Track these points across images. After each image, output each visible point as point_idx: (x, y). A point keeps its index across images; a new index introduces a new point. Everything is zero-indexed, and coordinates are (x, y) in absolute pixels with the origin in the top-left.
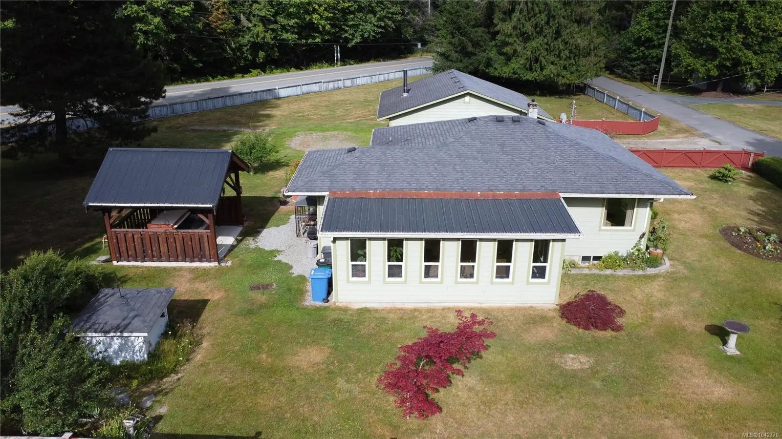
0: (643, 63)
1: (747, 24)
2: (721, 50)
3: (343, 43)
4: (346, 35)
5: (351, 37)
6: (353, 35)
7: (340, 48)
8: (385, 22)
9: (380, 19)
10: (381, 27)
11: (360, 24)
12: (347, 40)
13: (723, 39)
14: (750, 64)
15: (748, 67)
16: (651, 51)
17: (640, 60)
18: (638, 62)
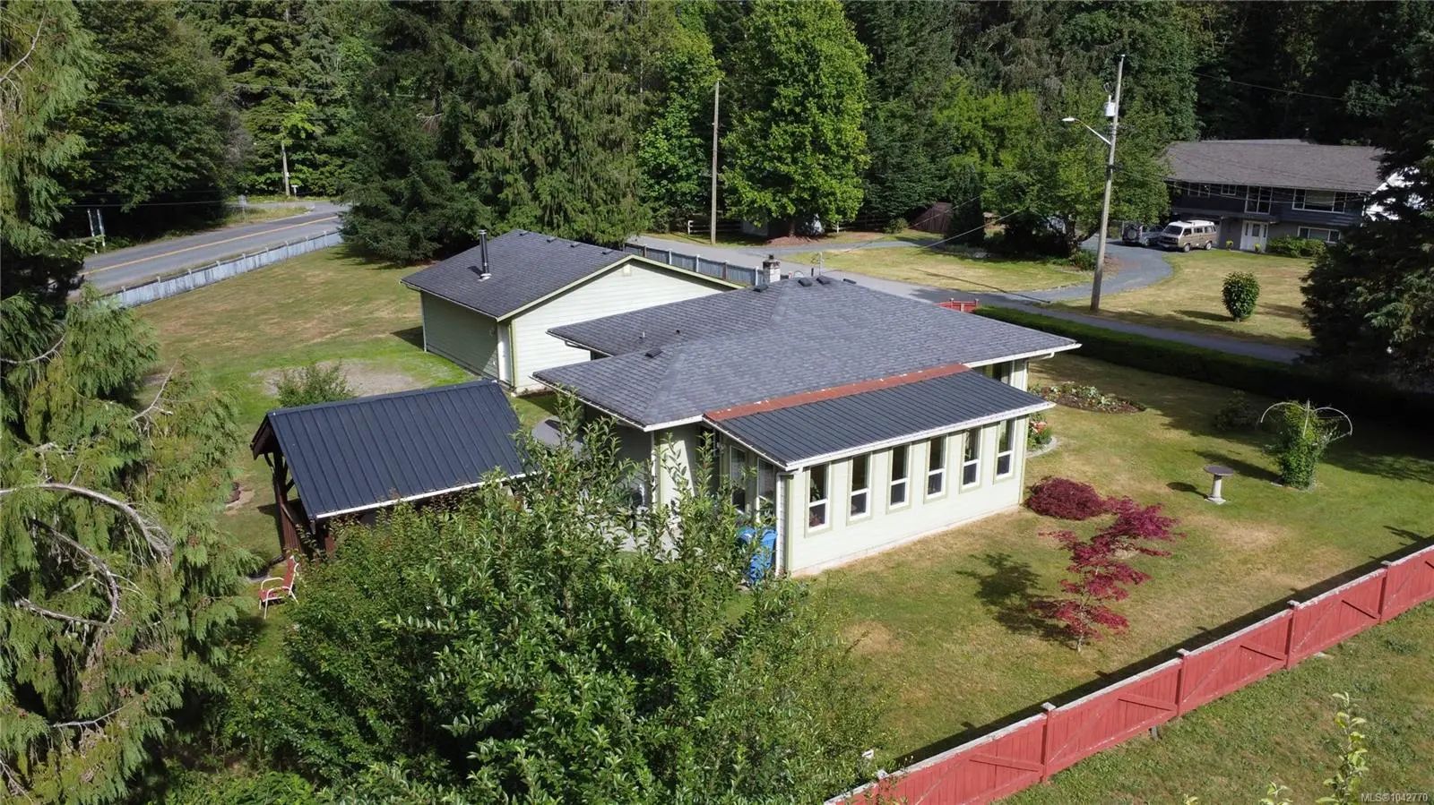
0: (668, 203)
1: (825, 140)
2: (797, 177)
3: (106, 203)
4: (117, 187)
5: (127, 192)
6: (131, 188)
7: (102, 214)
8: (196, 160)
9: (185, 155)
10: (188, 169)
11: (142, 165)
12: (117, 198)
13: (795, 161)
14: (833, 194)
15: (832, 198)
16: (678, 185)
17: (663, 199)
18: (661, 203)
